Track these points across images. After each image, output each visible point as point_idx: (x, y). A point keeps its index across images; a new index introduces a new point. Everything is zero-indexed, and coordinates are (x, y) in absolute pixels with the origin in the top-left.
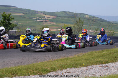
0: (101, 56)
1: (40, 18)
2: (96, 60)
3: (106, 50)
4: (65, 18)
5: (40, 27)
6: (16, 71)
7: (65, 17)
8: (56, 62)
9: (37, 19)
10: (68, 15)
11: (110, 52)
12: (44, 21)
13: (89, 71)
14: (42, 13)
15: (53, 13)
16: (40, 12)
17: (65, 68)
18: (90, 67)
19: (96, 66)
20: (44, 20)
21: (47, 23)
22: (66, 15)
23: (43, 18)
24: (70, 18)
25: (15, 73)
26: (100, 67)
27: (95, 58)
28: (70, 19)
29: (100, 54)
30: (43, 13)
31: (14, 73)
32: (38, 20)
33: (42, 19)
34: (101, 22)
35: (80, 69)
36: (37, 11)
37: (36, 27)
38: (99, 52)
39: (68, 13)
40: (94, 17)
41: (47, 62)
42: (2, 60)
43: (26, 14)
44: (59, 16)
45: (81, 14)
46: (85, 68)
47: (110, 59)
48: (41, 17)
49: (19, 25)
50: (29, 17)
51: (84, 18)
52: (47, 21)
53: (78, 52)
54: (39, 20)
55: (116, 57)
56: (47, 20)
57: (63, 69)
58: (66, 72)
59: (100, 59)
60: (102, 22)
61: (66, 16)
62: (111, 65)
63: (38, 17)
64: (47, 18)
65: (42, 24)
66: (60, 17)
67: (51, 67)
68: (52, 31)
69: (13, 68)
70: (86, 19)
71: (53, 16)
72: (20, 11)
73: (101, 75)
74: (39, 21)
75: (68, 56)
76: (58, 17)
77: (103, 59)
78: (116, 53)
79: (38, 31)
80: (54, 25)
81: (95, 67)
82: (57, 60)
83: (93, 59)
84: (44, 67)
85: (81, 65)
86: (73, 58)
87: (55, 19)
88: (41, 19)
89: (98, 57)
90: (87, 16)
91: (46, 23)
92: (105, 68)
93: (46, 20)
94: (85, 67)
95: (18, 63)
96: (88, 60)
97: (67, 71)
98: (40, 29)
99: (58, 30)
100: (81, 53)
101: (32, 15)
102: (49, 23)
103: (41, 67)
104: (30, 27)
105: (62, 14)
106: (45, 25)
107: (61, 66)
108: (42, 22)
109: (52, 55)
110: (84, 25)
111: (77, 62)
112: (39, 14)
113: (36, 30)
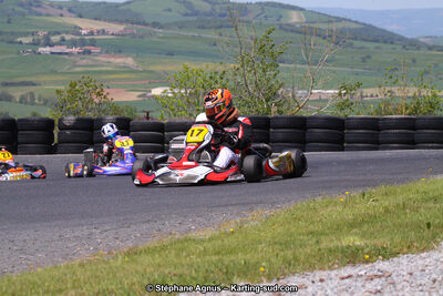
0: (352, 225)
1: (55, 38)
2: (325, 243)
3: (383, 188)
4: (181, 33)
5: (55, 83)
7: (181, 26)
8: (123, 263)
9: (36, 44)
10: (196, 14)
11: (400, 199)
12: (75, 50)
14: (65, 11)
15: (117, 5)
16: (52, 4)
18: (293, 281)
19: (323, 274)
20: (73, 44)
21: (90, 62)
22: (186, 15)
23: (68, 37)
24: (210, 28)
26: (343, 279)
28: (212, 35)
29: (349, 214)
30: (70, 11)
32: (41, 49)
34: (371, 46)
36: (37, 3)
37: (34, 85)
38: (345, 205)
40: (330, 19)
44: (149, 21)
45: (264, 5)
47: (397, 239)
48: (59, 33)
51: (281, 27)
52: (89, 52)
53: (243, 204)
54: (51, 45)
55: (429, 225)
56: (93, 43)
59: (353, 240)
60: (377, 41)
61: (191, 18)
62: (403, 265)
63: (41, 34)
64: (92, 33)
65: (66, 69)
66: (155, 25)
67: (96, 291)
68: (115, 100)
70: (291, 29)
71: (121, 22)
74: (47, 49)
75: (190, 229)
76: (149, 28)
77: (363, 236)
78: (431, 204)
79: (45, 104)
80: (129, 70)
81: (322, 281)
82: (132, 253)
83: (314, 240)
84: (60, 291)
85: (251, 273)
86: (211, 239)
87: (133, 36)
88: (59, 44)
89: (339, 228)
90: (294, 18)
91: (84, 62)
92: (370, 286)
93: (87, 44)
94: (270, 281)
96: (286, 245)
98: (58, 92)
99: (149, 94)
100: (254, 213)
101: (9, 22)
102: (102, 59)
103: (47, 292)
104: (6, 84)
105: (170, 10)
106: (78, 69)
107: (146, 282)
108: (66, 57)
109: (107, 227)
110: (283, 62)
111: (232, 258)
112: (48, 15)
113: (36, 101)
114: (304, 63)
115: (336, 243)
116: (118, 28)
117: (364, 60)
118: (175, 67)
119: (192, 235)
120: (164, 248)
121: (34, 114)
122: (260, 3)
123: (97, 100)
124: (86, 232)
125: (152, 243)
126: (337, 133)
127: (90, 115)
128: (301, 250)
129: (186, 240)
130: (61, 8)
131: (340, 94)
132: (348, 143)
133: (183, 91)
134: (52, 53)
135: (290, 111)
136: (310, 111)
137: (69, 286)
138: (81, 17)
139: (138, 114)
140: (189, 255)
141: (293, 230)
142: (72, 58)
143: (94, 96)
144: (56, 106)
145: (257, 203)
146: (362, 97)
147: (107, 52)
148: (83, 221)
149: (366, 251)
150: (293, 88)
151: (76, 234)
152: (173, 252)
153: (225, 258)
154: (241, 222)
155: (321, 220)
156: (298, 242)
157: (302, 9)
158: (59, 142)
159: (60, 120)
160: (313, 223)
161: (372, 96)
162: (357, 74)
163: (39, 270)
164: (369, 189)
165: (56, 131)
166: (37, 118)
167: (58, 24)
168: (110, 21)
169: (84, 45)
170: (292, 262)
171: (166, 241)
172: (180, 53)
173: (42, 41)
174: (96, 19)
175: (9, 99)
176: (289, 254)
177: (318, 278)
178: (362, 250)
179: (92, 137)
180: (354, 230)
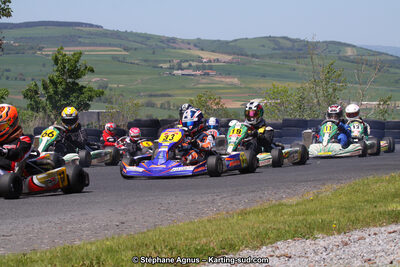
1: (185, 65)
4: (271, 62)
5: (184, 95)
6: (98, 258)
8: (237, 220)
9: (172, 68)
10: (281, 48)
12: (198, 73)
13: (353, 249)
14: (191, 46)
15: (227, 42)
16: (183, 41)
17: (268, 241)
18: (356, 234)
19: (376, 230)
20: (197, 68)
21: (208, 81)
22: (274, 49)
23: (194, 64)
24: (291, 59)
25: (94, 262)
26: (390, 233)
27: (378, 202)
28: (292, 63)
29: (392, 188)
30: (195, 46)
31: (92, 263)
32: (175, 72)
33: (190, 65)
35: (322, 243)
36: (173, 40)
37: (170, 96)
38: (389, 182)
39: (280, 40)
40: (374, 53)
41: (209, 221)
42: (50, 219)
43: (136, 49)
44: (249, 53)
45: (328, 43)
46: (338, 238)
48: (187, 61)
49: (111, 90)
50: (146, 61)
51: (340, 58)
52: (208, 74)
54: (182, 69)
56: (211, 68)
57: (262, 245)
58: (272, 256)
59: (395, 206)
61: (277, 52)
63: (175, 61)
64: (210, 61)
65: (192, 85)
66: (253, 56)
67: (221, 239)
69: (89, 247)
70: (347, 59)
71: (229, 54)
72: (112, 41)
73: (391, 263)
74: (180, 72)
75: (282, 198)
76: (249, 58)
80: (233, 86)
81: (375, 234)
82: (244, 213)
84: (196, 239)
85: (326, 228)
86: (297, 205)
87: (238, 63)
88: (187, 68)
90: (349, 52)
91: (204, 81)
93: (206, 69)
94: (339, 233)
95: (106, 228)
96: (349, 209)
97: (277, 253)
100: (326, 186)
101: (154, 53)
102: (217, 79)
103: (187, 239)
104: (151, 96)
105: (263, 46)
106: (201, 86)
107: (254, 234)
108: (192, 77)
109: (225, 195)
111: (313, 218)
112: (181, 49)
113: (172, 107)
114: (356, 83)
115: (381, 209)
116: (228, 58)
117: (397, 82)
118: (266, 85)
119: (284, 201)
120: (265, 210)
121: (170, 116)
122: (325, 42)
123: (215, 108)
124: (210, 198)
125: (257, 207)
128: (360, 213)
129: (280, 205)
130: (189, 44)
131: (380, 105)
134: (183, 75)
137: (202, 235)
138: (202, 50)
140: (283, 215)
141: (354, 199)
142: (196, 78)
143: (213, 105)
145: (327, 180)
146: (395, 107)
147: (220, 74)
151: (205, 199)
153: (308, 217)
154: (318, 193)
155: (373, 193)
156: (357, 207)
157: (354, 46)
160: (367, 194)
163: (181, 224)
167: (188, 55)
168: (223, 53)
170: (355, 221)
171: (266, 205)
172: (270, 76)
173: (176, 66)
174: (213, 51)
175: (152, 105)
176: (352, 215)
177: (372, 233)
180: (396, 200)
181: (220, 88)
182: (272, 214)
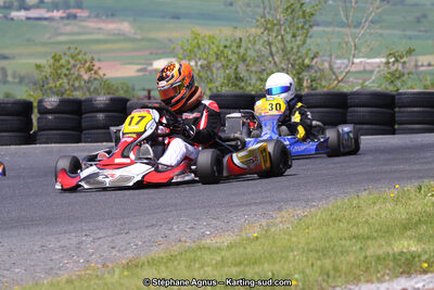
0: (405, 227)
1: (32, 1)
2: (374, 249)
8: (121, 277)
9: (7, 7)
12: (56, 14)
20: (54, 6)
21: (76, 29)
27: (368, 238)
29: (402, 213)
32: (14, 14)
33: (41, 1)
38: (396, 201)
52: (75, 17)
54: (27, 9)
56: (79, 5)
59: (407, 245)
65: (45, 38)
74: (22, 14)
75: (204, 235)
77: (420, 240)
79: (21, 83)
80: (126, 39)
82: (132, 266)
86: (230, 247)
88: (36, 6)
89: (388, 231)
91: (68, 29)
93: (71, 7)
96: (323, 252)
98: (38, 67)
99: (150, 68)
100: (283, 213)
102: (92, 25)
106: (61, 38)
108: (45, 23)
109: (101, 235)
110: (318, 25)
111: (257, 269)
113: (10, 79)
114: (343, 25)
115: (386, 249)
117: (418, 20)
118: (181, 33)
119: (208, 242)
120: (172, 258)
121: (7, 95)
123: (86, 77)
124: (74, 241)
125: (157, 252)
126: (385, 112)
127: (78, 95)
128: (342, 258)
131: (388, 63)
132: (399, 124)
133: (193, 63)
134: (28, 19)
135: (327, 86)
136: (351, 86)
139: (135, 93)
140: (202, 267)
141: (332, 233)
142: (54, 24)
143: (82, 72)
144: (35, 84)
145: (286, 201)
146: (416, 66)
147: (97, 16)
148: (71, 227)
149: (423, 258)
150: (331, 55)
151: (62, 243)
152: (182, 263)
153: (247, 269)
154: (268, 225)
155: (367, 221)
156: (338, 249)
158: (40, 129)
159: (40, 102)
160: (356, 224)
161: (429, 65)
162: (410, 38)
164: (426, 181)
165: (35, 117)
166: (11, 100)
169: (68, 7)
170: (332, 273)
171: (175, 249)
172: (188, 16)
173: (16, 4)
176: (328, 263)
178: (419, 256)
179: (80, 123)
180: (409, 233)
181: (98, 42)
182: (183, 264)
